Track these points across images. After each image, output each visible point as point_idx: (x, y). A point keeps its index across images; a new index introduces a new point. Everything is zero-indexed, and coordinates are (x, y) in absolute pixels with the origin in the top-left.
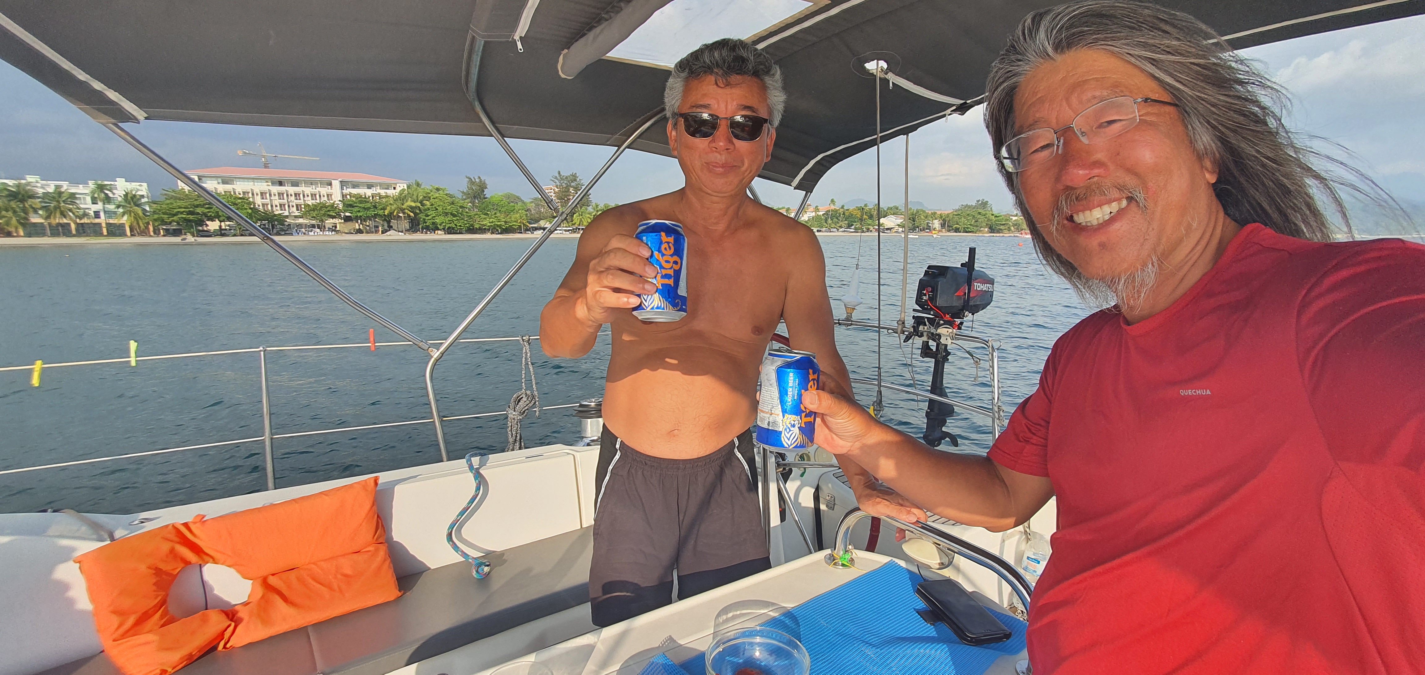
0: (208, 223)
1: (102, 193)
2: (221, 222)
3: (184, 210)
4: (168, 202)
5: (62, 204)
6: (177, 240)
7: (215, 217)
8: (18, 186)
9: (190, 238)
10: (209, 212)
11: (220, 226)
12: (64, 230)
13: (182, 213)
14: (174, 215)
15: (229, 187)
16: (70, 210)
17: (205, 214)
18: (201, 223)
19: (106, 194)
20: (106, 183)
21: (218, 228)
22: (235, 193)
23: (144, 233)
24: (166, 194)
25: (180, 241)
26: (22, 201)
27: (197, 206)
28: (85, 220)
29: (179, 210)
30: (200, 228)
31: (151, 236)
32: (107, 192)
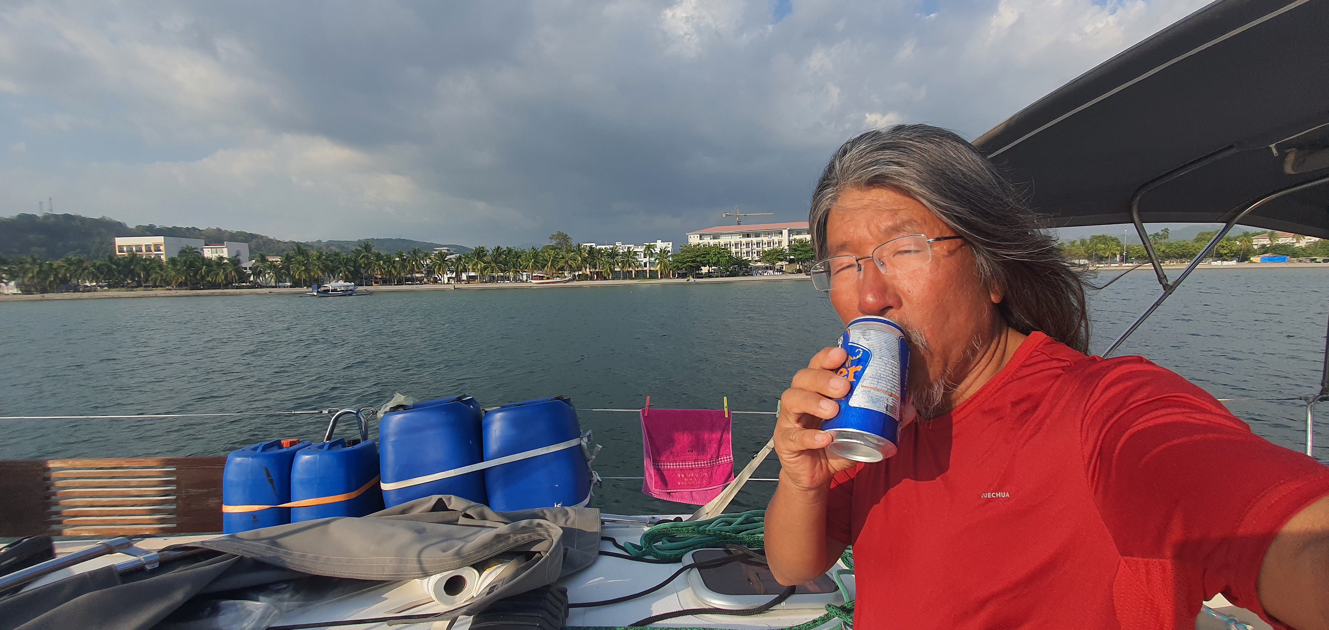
0: (702, 268)
1: (649, 251)
2: (709, 267)
3: (690, 259)
4: (682, 254)
5: (630, 259)
6: (684, 280)
7: (707, 264)
8: (612, 249)
9: (692, 280)
10: (704, 260)
11: (709, 270)
12: (628, 275)
13: (688, 262)
14: (685, 263)
15: (716, 241)
16: (633, 263)
17: (701, 262)
18: (699, 268)
20: (651, 244)
21: (707, 272)
22: (719, 245)
23: (667, 276)
24: (682, 249)
25: (686, 281)
26: (613, 258)
27: (698, 256)
28: (640, 269)
29: (688, 260)
30: (697, 272)
31: (671, 278)
32: (652, 250)
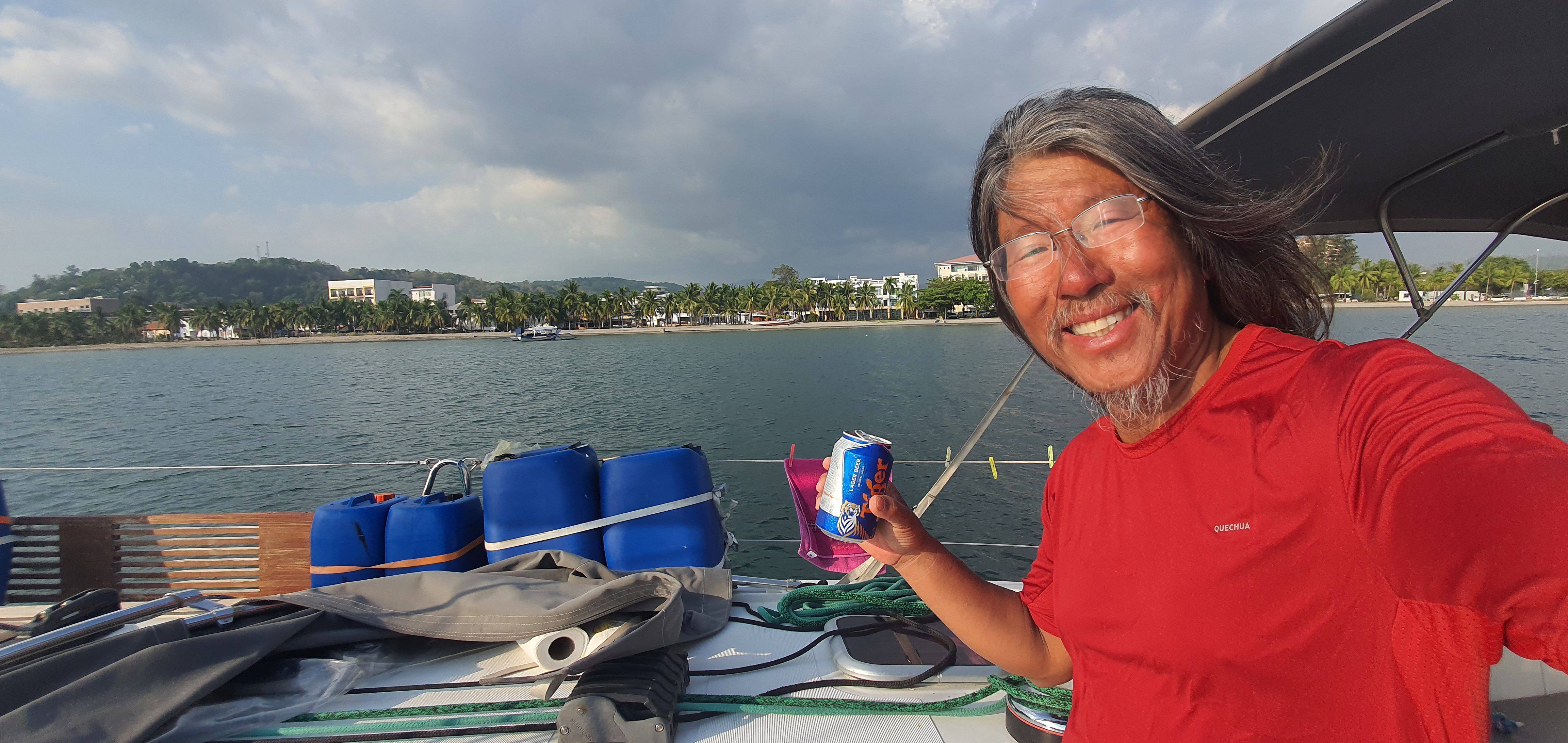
0: (955, 306)
1: (890, 287)
2: (964, 305)
3: (940, 296)
4: (930, 289)
5: (867, 296)
6: (932, 322)
7: (960, 301)
8: (845, 284)
9: (942, 321)
10: (957, 297)
11: (964, 309)
12: (864, 315)
13: (938, 299)
14: (933, 301)
15: (973, 273)
16: (871, 300)
17: (953, 299)
18: (951, 307)
19: (892, 286)
20: (893, 277)
21: (961, 311)
22: (977, 278)
23: (912, 317)
24: (929, 284)
25: (935, 323)
26: (846, 295)
27: (949, 292)
28: (878, 308)
29: (936, 296)
30: (949, 311)
31: (916, 319)
32: (893, 284)
